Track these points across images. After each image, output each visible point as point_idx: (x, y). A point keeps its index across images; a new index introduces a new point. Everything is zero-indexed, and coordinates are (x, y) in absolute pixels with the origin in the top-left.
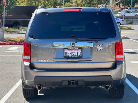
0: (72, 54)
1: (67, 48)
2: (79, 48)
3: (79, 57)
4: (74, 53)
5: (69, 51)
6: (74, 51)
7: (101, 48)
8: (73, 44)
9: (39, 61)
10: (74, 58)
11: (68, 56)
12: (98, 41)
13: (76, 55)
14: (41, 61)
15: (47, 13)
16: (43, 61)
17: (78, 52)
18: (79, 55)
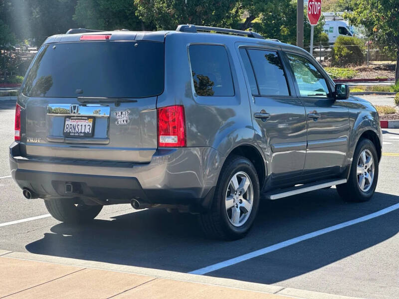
0: (77, 129)
1: (70, 117)
2: (89, 118)
3: (87, 136)
4: (80, 127)
5: (72, 123)
6: (80, 123)
7: (125, 119)
9: (28, 140)
10: (78, 137)
11: (70, 132)
12: (121, 104)
13: (83, 131)
14: (31, 141)
16: (33, 141)
17: (87, 124)
18: (87, 130)
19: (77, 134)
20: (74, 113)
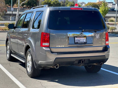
0: (80, 41)
1: (76, 37)
2: (85, 37)
3: (85, 43)
4: (81, 40)
5: (78, 39)
6: (81, 39)
8: (82, 33)
9: (57, 46)
10: (82, 44)
11: (78, 42)
12: (97, 32)
13: (83, 41)
14: (59, 46)
15: (60, 11)
16: (60, 46)
17: (84, 39)
18: (85, 41)
19: (81, 43)
20: (82, 35)
